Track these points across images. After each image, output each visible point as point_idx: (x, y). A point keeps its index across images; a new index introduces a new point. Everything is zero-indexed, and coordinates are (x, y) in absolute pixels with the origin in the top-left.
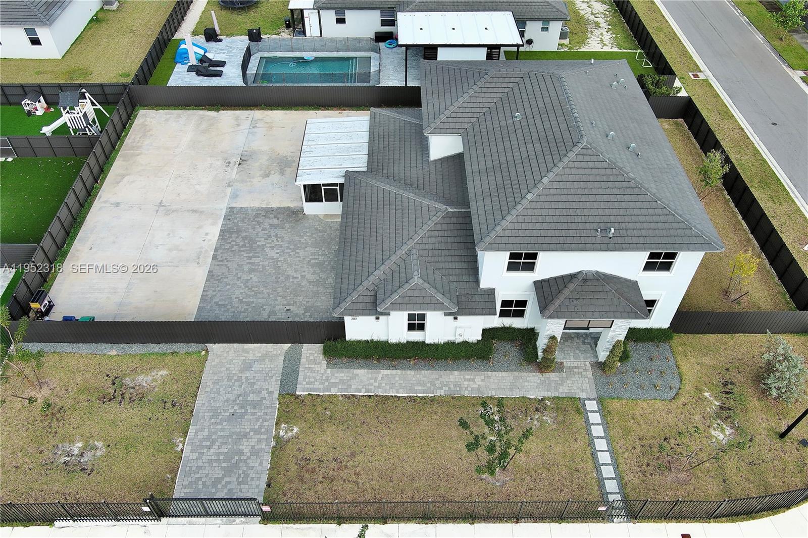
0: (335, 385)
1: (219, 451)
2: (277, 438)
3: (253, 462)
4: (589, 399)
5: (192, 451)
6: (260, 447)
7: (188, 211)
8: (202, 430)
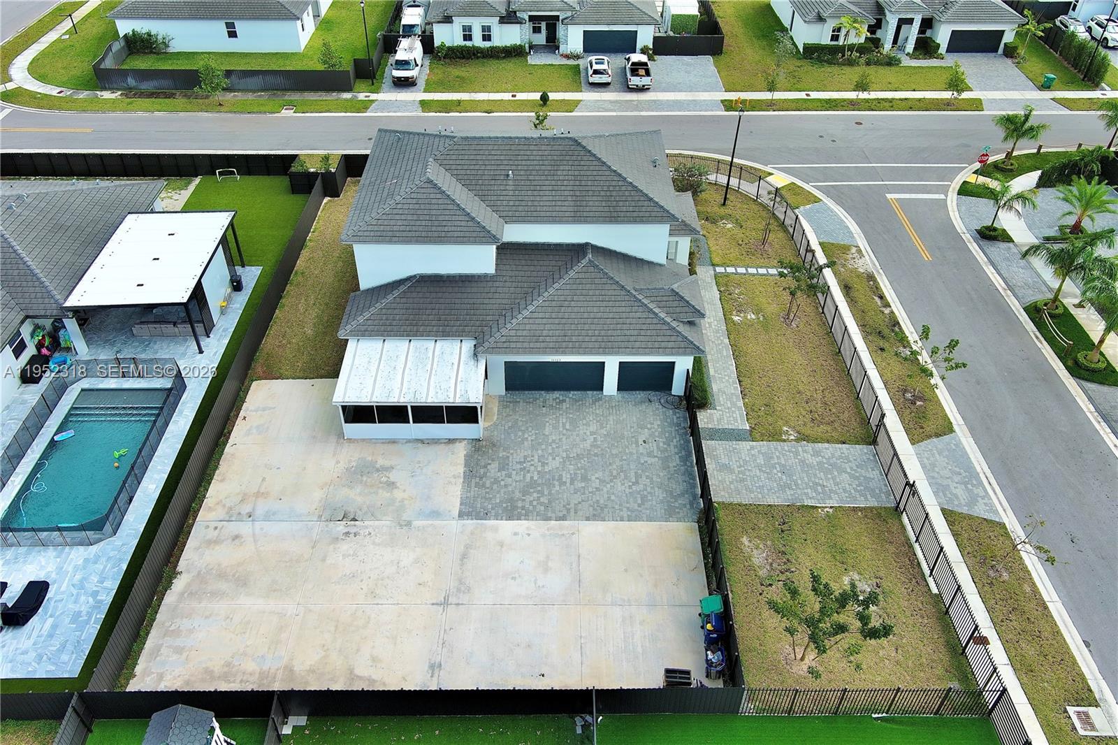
0: (734, 404)
1: (823, 478)
2: (797, 440)
3: (828, 454)
4: (715, 271)
5: (830, 498)
6: (811, 451)
7: (462, 565)
8: (806, 494)
